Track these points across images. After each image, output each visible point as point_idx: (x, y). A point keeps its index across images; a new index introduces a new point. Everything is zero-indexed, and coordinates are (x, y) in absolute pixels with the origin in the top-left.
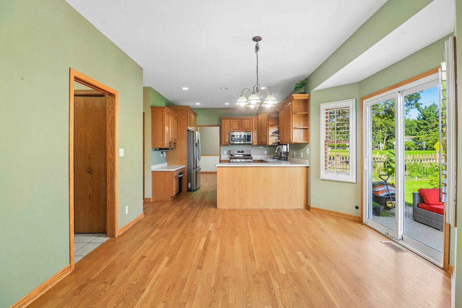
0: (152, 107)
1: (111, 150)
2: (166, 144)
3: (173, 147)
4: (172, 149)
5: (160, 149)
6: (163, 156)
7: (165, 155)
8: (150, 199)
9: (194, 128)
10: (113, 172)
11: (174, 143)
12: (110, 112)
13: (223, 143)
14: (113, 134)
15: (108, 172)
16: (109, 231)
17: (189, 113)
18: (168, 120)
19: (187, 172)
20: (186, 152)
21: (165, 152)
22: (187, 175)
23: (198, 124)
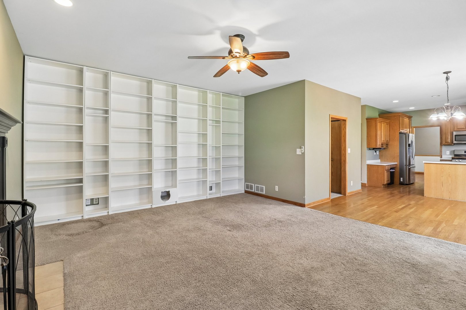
0: (367, 119)
1: (344, 149)
2: (379, 145)
3: (385, 147)
4: (385, 149)
5: (374, 149)
6: (376, 154)
7: (378, 154)
8: (365, 184)
9: (409, 130)
10: (345, 161)
11: (386, 144)
12: (343, 129)
13: (444, 143)
14: (345, 141)
15: (342, 161)
16: (343, 192)
17: (401, 118)
18: (381, 126)
19: (399, 168)
20: (398, 151)
21: (378, 152)
22: (399, 170)
23: (413, 125)
